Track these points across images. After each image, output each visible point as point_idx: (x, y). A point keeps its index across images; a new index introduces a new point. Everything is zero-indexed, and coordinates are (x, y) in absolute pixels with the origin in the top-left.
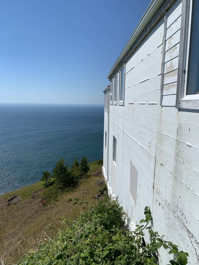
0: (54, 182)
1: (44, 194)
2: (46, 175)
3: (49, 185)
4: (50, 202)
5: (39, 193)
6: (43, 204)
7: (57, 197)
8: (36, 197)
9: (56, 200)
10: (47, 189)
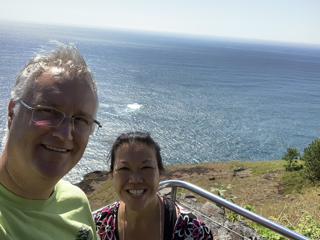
0: (301, 167)
1: (283, 178)
2: (292, 154)
3: (293, 169)
4: (290, 191)
5: (276, 175)
6: (279, 191)
7: (302, 189)
8: (270, 178)
9: (300, 191)
10: (290, 173)
